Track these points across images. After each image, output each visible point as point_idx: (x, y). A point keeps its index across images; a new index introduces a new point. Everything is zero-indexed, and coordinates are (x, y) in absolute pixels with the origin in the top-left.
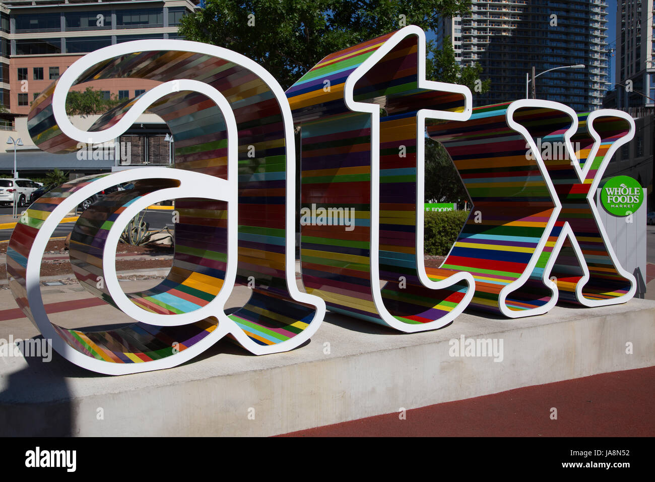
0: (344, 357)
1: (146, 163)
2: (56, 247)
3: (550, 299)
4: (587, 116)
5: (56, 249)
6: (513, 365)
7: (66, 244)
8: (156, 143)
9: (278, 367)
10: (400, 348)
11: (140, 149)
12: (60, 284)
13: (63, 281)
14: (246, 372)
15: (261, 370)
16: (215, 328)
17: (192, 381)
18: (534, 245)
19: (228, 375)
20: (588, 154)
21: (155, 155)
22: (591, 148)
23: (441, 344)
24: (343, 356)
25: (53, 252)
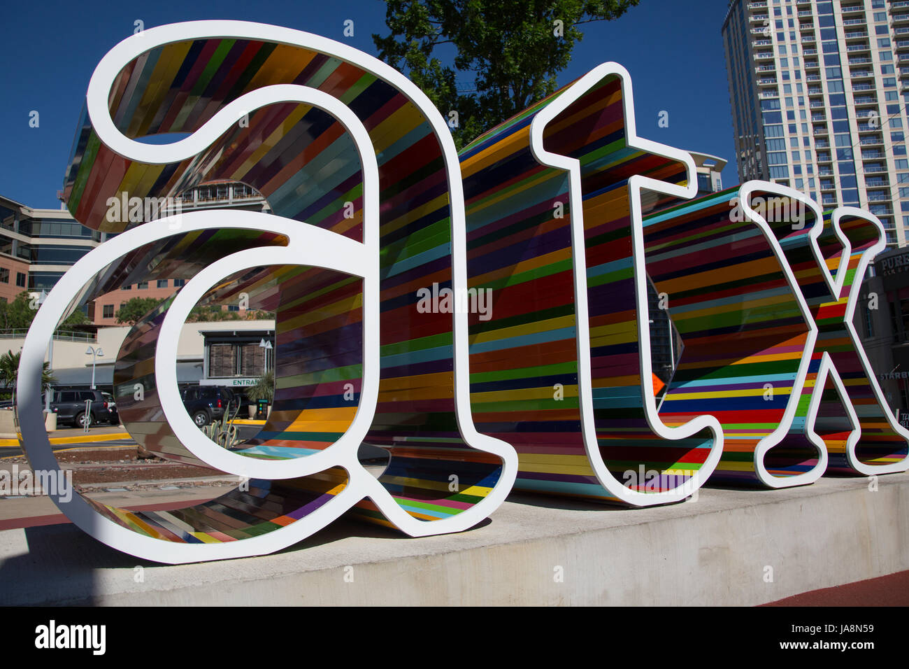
0: (558, 537)
1: (239, 376)
2: (127, 456)
3: (817, 462)
4: (831, 214)
5: (127, 458)
6: (796, 555)
7: (139, 453)
8: (250, 353)
9: (454, 551)
10: (640, 524)
11: (232, 359)
12: (124, 490)
13: (129, 487)
14: (401, 559)
15: (427, 556)
16: (343, 488)
17: (306, 571)
18: (790, 383)
19: (370, 563)
20: (838, 263)
21: (249, 366)
22: (840, 255)
23: (697, 518)
24: (556, 535)
25: (122, 461)
